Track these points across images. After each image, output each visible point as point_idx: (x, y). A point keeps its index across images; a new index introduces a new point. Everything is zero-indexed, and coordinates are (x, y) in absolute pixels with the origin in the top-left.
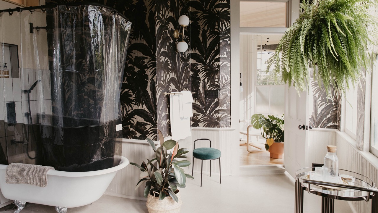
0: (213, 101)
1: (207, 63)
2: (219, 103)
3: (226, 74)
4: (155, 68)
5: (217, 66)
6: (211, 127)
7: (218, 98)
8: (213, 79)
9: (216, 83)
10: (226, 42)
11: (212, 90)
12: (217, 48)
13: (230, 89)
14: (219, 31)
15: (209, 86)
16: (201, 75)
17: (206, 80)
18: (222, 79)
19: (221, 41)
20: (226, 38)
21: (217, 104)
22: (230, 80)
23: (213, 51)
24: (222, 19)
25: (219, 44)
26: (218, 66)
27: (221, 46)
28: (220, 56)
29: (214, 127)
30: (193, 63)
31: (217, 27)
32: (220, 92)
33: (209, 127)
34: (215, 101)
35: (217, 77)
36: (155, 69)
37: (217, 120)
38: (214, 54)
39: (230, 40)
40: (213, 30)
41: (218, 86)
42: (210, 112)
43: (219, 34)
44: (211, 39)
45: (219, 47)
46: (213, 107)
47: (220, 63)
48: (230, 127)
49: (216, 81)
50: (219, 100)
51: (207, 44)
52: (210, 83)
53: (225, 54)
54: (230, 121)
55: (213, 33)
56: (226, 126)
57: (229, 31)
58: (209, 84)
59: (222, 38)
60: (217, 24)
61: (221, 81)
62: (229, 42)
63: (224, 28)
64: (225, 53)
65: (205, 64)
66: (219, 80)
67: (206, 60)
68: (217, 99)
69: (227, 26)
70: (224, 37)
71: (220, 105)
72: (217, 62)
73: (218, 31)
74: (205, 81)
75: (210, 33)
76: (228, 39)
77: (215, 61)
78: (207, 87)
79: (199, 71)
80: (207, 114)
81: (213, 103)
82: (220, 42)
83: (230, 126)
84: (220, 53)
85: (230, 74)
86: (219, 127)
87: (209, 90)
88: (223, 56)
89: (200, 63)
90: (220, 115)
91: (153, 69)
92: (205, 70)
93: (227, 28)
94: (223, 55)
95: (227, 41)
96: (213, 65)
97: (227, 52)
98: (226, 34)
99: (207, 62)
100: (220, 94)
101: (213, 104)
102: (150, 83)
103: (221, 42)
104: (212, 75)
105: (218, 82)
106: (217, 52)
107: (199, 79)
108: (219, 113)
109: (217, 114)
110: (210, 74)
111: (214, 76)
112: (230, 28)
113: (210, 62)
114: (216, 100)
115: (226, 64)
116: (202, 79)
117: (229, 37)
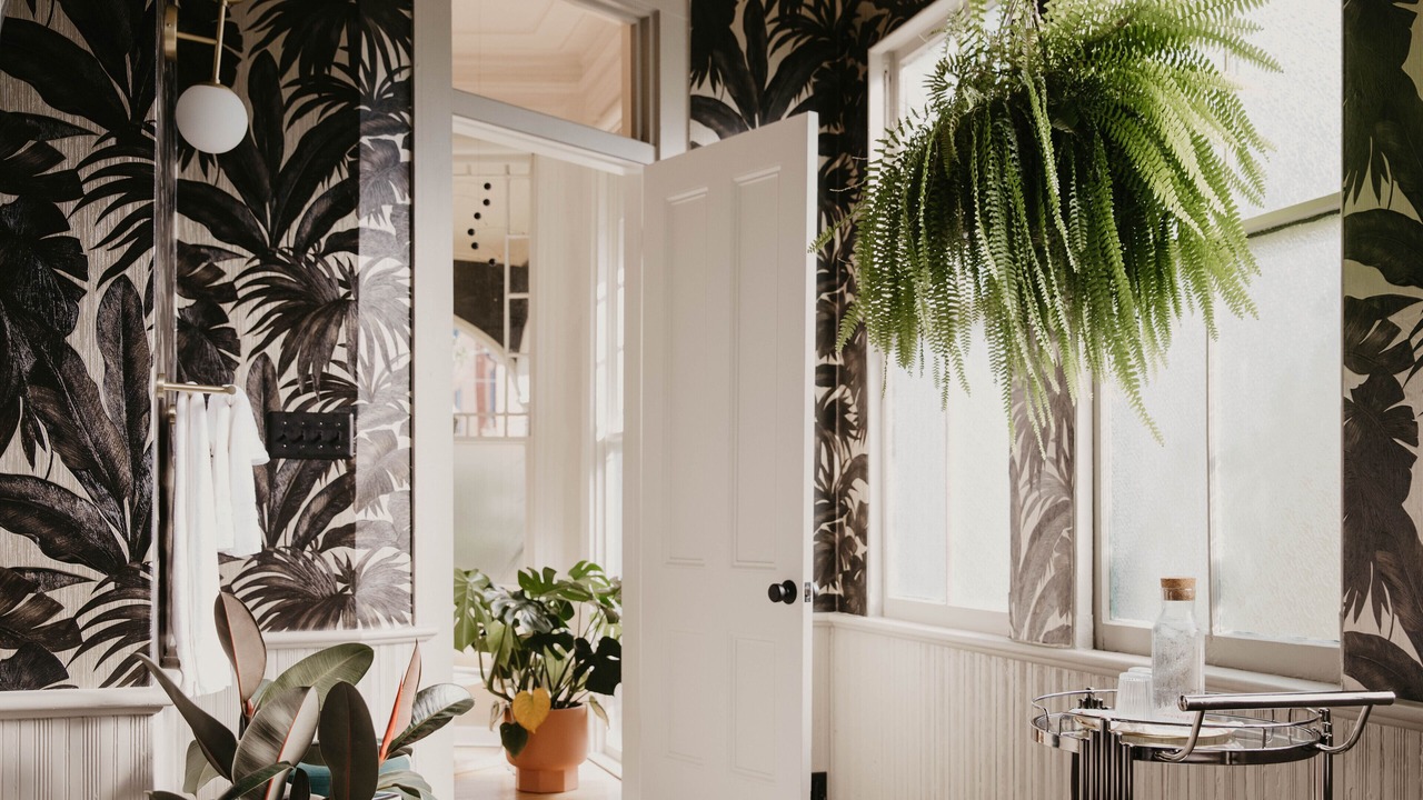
0: (318, 474)
1: (282, 253)
2: (353, 487)
3: (390, 326)
4: (139, 205)
5: (342, 278)
6: (305, 627)
7: (348, 459)
8: (320, 347)
9: (334, 370)
10: (389, 153)
11: (315, 409)
12: (346, 175)
13: (412, 409)
14: (357, 80)
15: (292, 389)
16: (242, 319)
17: (274, 351)
18: (371, 350)
19: (364, 140)
20: (393, 129)
21: (342, 494)
22: (411, 364)
23: (320, 190)
24: (371, 22)
25: (356, 153)
26: (351, 280)
27: (365, 166)
28: (363, 223)
29: (321, 625)
30: (190, 241)
31: (342, 57)
32: (359, 422)
33: (293, 626)
34: (333, 475)
35: (342, 339)
36: (147, 211)
37: (340, 586)
38: (324, 206)
39: (409, 144)
40: (319, 70)
41: (351, 392)
42: (300, 543)
43: (353, 96)
44: (311, 120)
45: (354, 170)
46: (316, 508)
47: (361, 262)
48: (406, 622)
49: (335, 362)
50: (352, 470)
51: (282, 143)
52: (303, 370)
53: (387, 216)
54: (406, 588)
55: (317, 84)
56: (390, 620)
57: (405, 94)
58: (292, 372)
59: (372, 124)
60: (344, 42)
61: (363, 363)
62: (404, 156)
63: (381, 74)
64: (387, 210)
65: (267, 257)
66: (354, 358)
67: (276, 236)
68: (342, 464)
69: (394, 65)
70: (381, 122)
71: (360, 501)
72: (342, 255)
73: (352, 83)
74: (266, 358)
75: (304, 84)
76: (399, 139)
77: (332, 248)
78: (284, 394)
79: (229, 293)
80: (278, 552)
81: (318, 487)
82: (359, 144)
83: (408, 616)
84: (362, 206)
85: (408, 329)
86: (354, 626)
87: (291, 408)
88: (373, 225)
89: (235, 249)
90: (357, 556)
91: (129, 209)
92: (271, 291)
93: (397, 78)
94: (374, 221)
95: (393, 145)
96: (320, 266)
97: (396, 206)
98: (391, 105)
99: (283, 244)
100: (362, 434)
101: (320, 494)
102: (98, 297)
103: (368, 144)
104: (311, 323)
105: (350, 367)
106: (346, 199)
107: (231, 341)
108: (352, 545)
109: (341, 551)
110: (303, 317)
111: (323, 332)
112: (410, 80)
113: (300, 248)
114: (337, 471)
115: (387, 272)
116: (248, 343)
117: (409, 129)
